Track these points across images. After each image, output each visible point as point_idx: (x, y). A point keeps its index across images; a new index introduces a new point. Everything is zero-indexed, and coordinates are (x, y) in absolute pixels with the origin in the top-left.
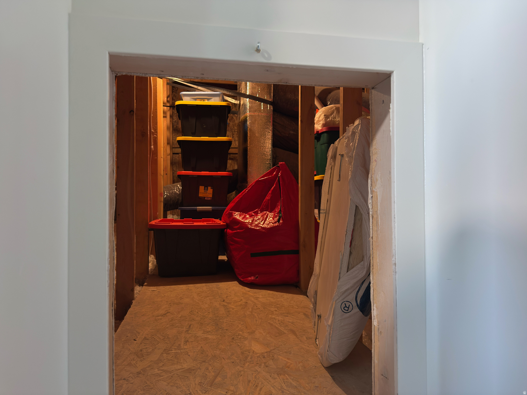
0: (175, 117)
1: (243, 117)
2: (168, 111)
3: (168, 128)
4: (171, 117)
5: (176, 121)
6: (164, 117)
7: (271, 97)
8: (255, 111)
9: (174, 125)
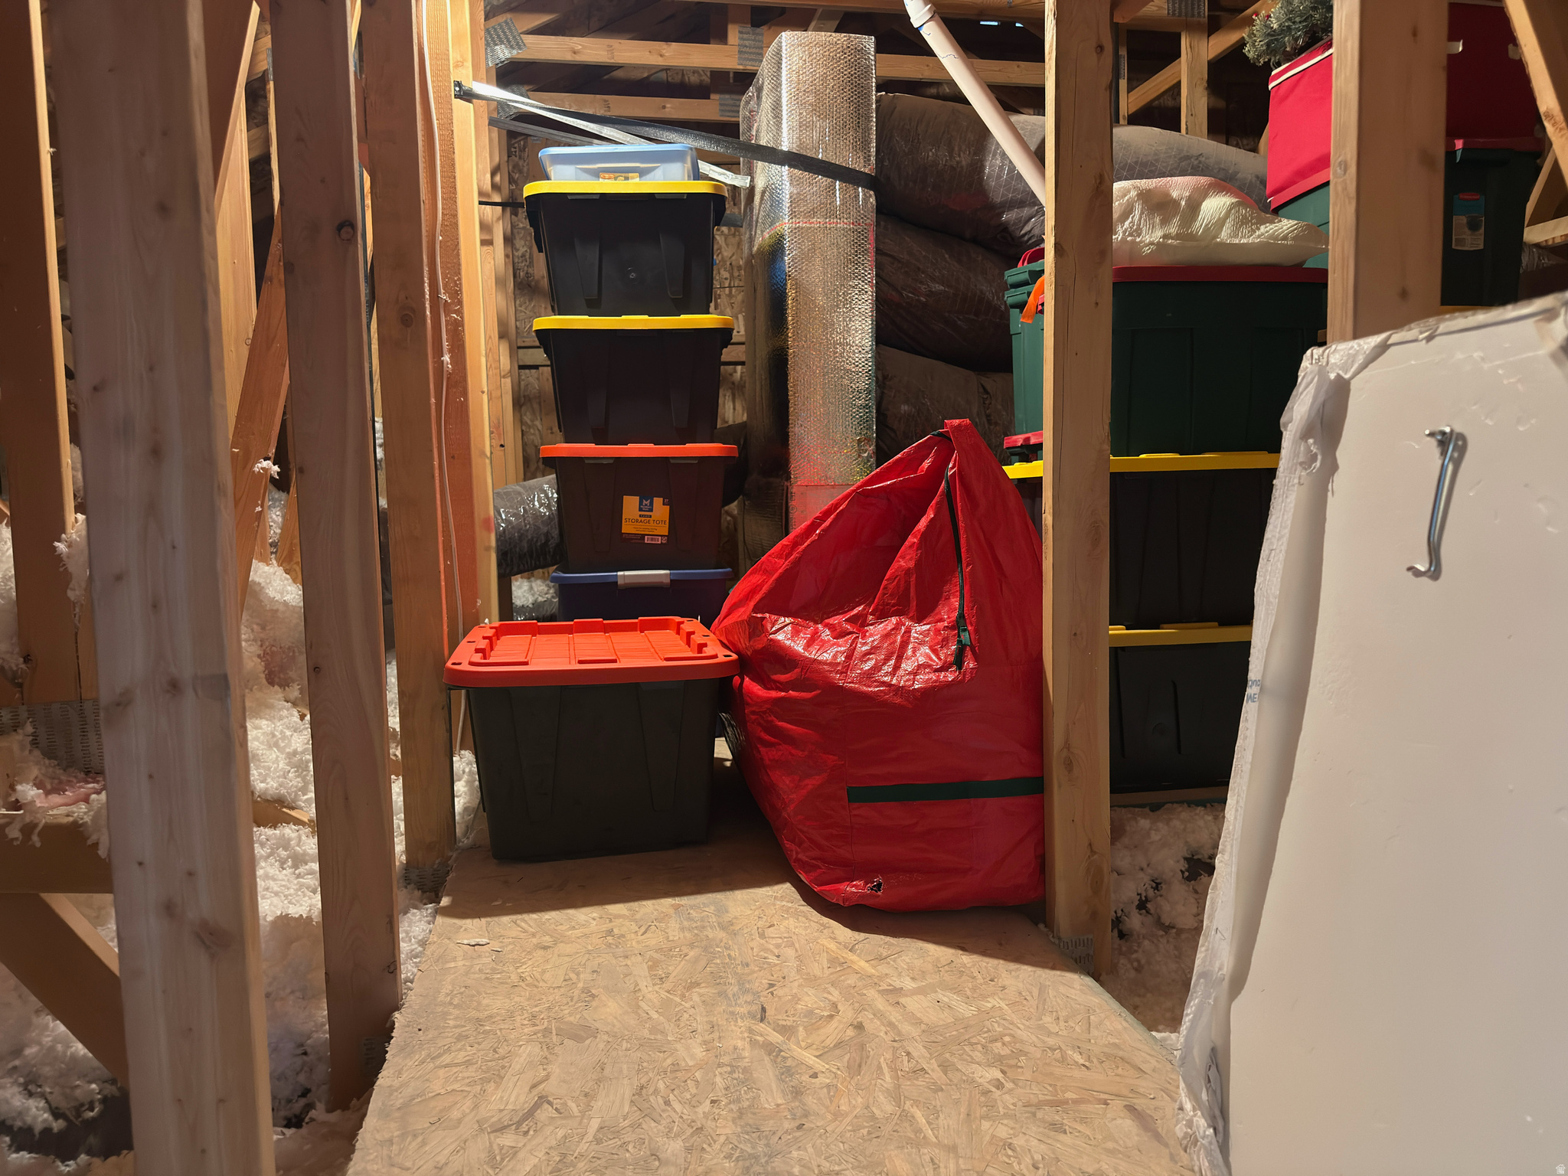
0: (523, 243)
1: (767, 236)
2: (498, 219)
3: (500, 282)
4: (508, 240)
5: (523, 256)
6: (484, 243)
7: (869, 160)
8: (813, 213)
9: (520, 269)
